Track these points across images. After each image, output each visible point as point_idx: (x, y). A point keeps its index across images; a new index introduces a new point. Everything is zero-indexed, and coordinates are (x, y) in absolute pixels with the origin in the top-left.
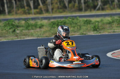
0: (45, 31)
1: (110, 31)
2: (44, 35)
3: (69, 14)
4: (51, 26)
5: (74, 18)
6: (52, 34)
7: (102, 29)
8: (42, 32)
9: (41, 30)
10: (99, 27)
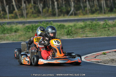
0: (20, 35)
1: (83, 35)
2: (20, 39)
3: (43, 19)
4: (26, 31)
5: (48, 22)
6: (27, 38)
7: (75, 33)
8: (18, 36)
9: (16, 34)
10: (72, 31)
